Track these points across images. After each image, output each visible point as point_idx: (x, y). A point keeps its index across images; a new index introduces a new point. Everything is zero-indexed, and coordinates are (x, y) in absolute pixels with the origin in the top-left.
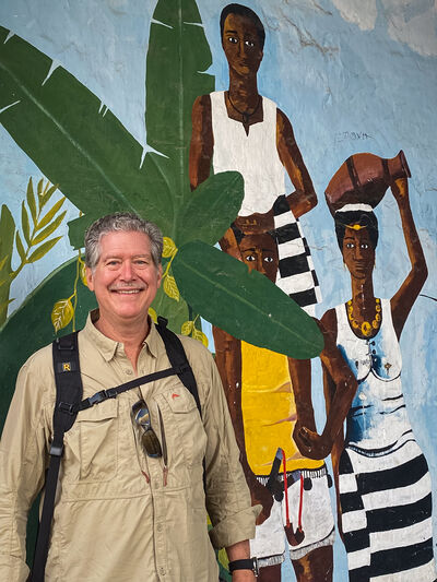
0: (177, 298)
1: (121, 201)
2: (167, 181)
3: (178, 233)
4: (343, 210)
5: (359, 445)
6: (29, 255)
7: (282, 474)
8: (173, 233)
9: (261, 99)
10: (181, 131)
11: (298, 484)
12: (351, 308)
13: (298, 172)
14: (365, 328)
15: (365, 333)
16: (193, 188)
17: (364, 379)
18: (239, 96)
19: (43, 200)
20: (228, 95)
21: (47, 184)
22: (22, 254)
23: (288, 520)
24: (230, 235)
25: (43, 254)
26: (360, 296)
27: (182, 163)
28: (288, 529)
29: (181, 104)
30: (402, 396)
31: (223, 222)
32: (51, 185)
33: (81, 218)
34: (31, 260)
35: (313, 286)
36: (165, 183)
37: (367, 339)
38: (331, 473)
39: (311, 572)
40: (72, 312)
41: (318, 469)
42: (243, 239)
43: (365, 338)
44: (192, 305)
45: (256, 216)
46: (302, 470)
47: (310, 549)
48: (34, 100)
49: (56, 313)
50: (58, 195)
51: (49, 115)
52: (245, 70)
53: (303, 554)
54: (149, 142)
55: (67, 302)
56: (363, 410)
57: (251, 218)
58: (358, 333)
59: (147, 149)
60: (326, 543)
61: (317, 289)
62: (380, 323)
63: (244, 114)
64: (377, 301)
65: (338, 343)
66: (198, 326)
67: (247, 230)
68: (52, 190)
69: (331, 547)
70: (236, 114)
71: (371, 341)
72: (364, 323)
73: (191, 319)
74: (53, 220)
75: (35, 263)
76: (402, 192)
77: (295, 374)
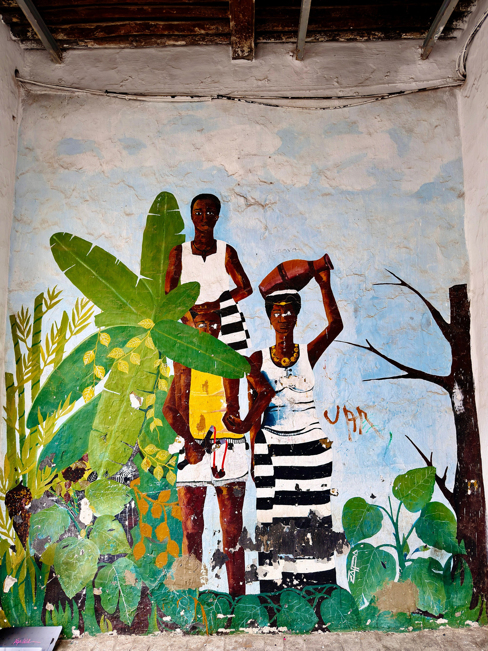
0: (153, 348)
1: (124, 303)
2: (151, 291)
3: (155, 316)
4: (273, 294)
5: (273, 428)
6: (75, 332)
7: (212, 439)
8: (153, 317)
9: (216, 241)
10: (162, 265)
11: (223, 446)
12: (274, 350)
13: (240, 277)
14: (284, 361)
15: (283, 364)
16: (166, 293)
17: (280, 391)
18: (201, 242)
19: (83, 307)
20: (192, 243)
21: (86, 299)
22: (71, 331)
23: (214, 464)
24: (189, 315)
25: (81, 331)
26: (282, 343)
27: (160, 281)
28: (214, 469)
29: (163, 252)
30: (313, 401)
31: (184, 308)
32: (88, 300)
33: (102, 313)
34: (75, 334)
35: (245, 338)
36: (150, 293)
37: (286, 368)
38: (249, 442)
39: (228, 494)
40: (94, 356)
41: (240, 439)
42: (197, 317)
43: (283, 367)
44: (162, 351)
45: (207, 304)
46: (227, 438)
47: (229, 482)
48: (83, 263)
49: (85, 357)
50: (91, 304)
51: (89, 268)
52: (206, 227)
53: (223, 483)
54: (142, 274)
55: (92, 352)
56: (278, 409)
57: (203, 305)
58: (278, 364)
59: (140, 277)
60: (241, 480)
61: (248, 340)
62: (297, 358)
63: (204, 251)
64: (296, 346)
65: (262, 369)
66: (165, 362)
67: (199, 312)
68: (88, 302)
69: (245, 483)
70: (198, 252)
71: (289, 369)
72: (284, 359)
73: (160, 358)
74: (88, 315)
75: (77, 335)
76: (324, 278)
77: (228, 386)
